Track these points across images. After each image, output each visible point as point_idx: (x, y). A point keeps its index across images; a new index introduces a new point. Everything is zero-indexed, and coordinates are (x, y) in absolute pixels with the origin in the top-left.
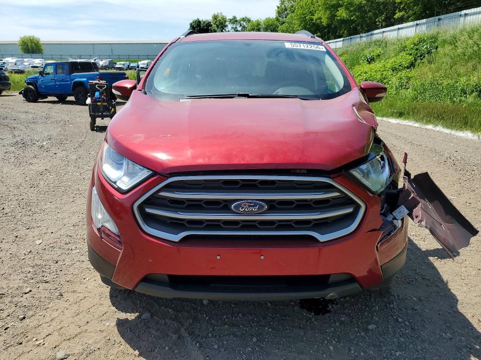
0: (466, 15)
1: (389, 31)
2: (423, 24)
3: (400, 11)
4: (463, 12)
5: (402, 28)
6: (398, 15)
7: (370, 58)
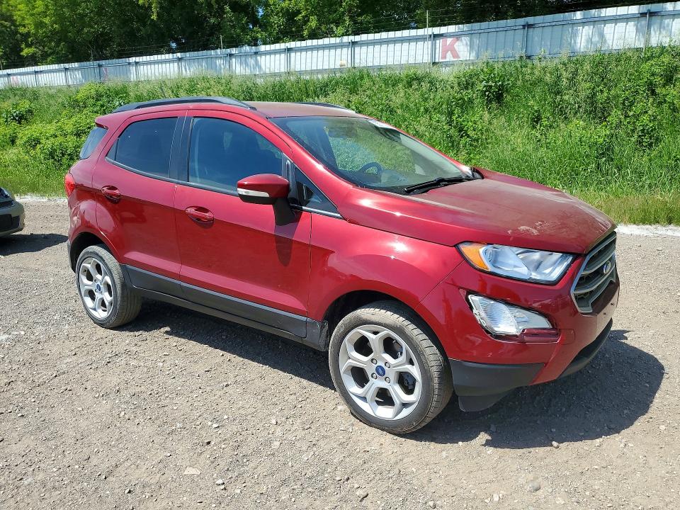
0: (137, 63)
1: (20, 74)
2: (76, 69)
3: (29, 46)
4: (133, 60)
5: (41, 72)
6: (26, 52)
7: (17, 116)
